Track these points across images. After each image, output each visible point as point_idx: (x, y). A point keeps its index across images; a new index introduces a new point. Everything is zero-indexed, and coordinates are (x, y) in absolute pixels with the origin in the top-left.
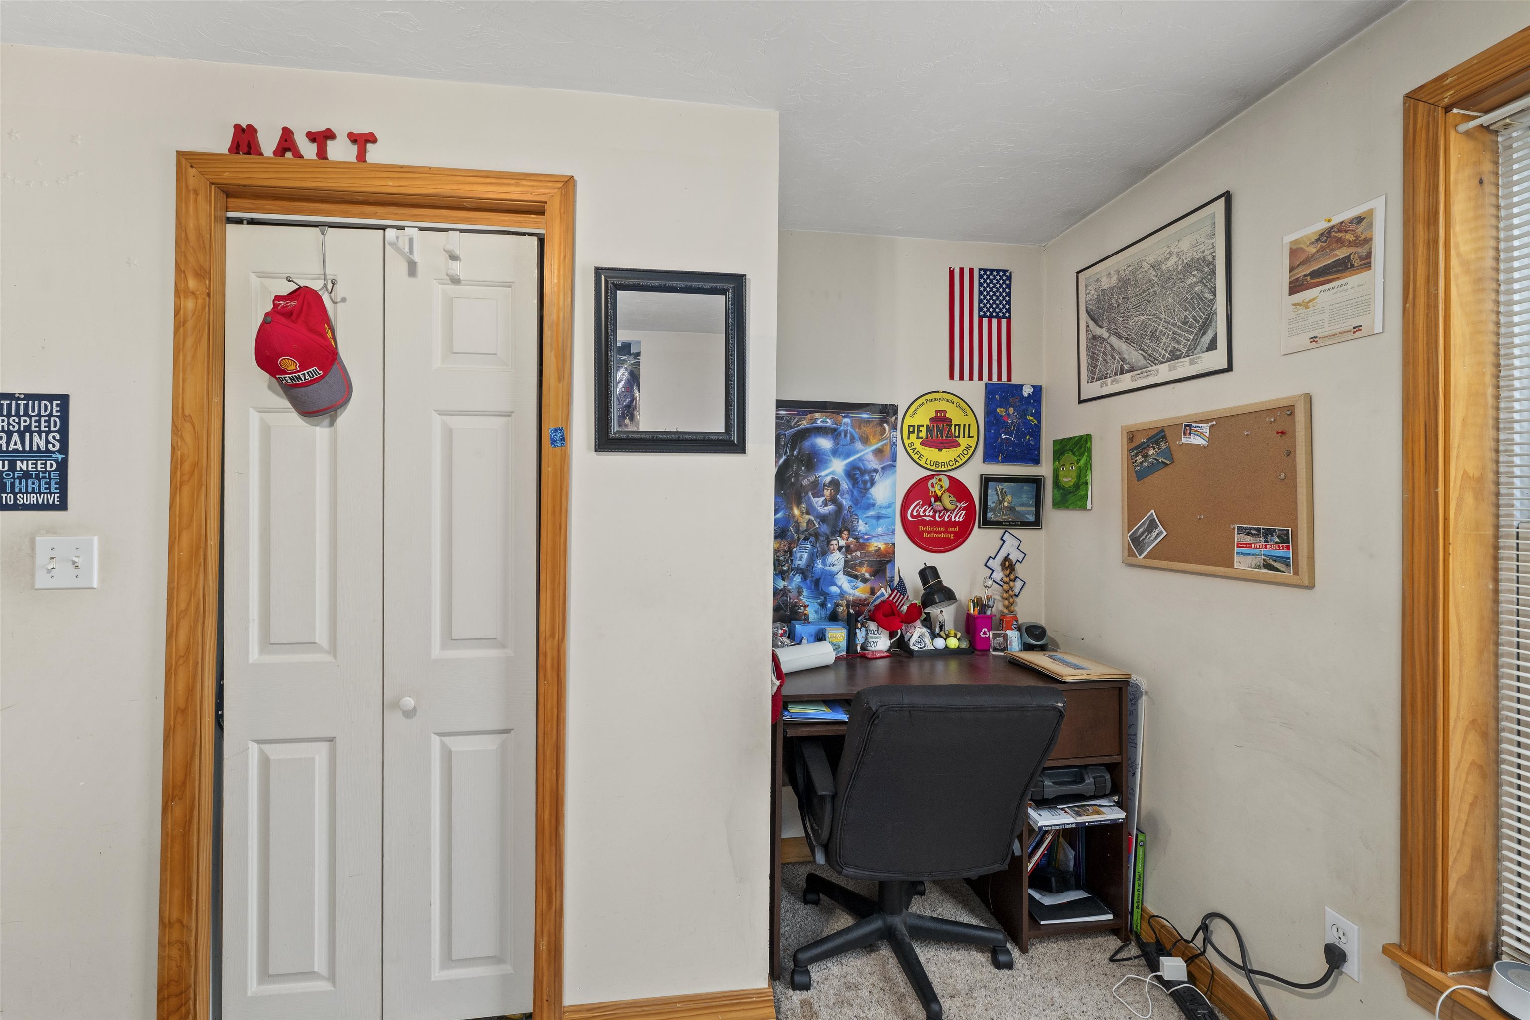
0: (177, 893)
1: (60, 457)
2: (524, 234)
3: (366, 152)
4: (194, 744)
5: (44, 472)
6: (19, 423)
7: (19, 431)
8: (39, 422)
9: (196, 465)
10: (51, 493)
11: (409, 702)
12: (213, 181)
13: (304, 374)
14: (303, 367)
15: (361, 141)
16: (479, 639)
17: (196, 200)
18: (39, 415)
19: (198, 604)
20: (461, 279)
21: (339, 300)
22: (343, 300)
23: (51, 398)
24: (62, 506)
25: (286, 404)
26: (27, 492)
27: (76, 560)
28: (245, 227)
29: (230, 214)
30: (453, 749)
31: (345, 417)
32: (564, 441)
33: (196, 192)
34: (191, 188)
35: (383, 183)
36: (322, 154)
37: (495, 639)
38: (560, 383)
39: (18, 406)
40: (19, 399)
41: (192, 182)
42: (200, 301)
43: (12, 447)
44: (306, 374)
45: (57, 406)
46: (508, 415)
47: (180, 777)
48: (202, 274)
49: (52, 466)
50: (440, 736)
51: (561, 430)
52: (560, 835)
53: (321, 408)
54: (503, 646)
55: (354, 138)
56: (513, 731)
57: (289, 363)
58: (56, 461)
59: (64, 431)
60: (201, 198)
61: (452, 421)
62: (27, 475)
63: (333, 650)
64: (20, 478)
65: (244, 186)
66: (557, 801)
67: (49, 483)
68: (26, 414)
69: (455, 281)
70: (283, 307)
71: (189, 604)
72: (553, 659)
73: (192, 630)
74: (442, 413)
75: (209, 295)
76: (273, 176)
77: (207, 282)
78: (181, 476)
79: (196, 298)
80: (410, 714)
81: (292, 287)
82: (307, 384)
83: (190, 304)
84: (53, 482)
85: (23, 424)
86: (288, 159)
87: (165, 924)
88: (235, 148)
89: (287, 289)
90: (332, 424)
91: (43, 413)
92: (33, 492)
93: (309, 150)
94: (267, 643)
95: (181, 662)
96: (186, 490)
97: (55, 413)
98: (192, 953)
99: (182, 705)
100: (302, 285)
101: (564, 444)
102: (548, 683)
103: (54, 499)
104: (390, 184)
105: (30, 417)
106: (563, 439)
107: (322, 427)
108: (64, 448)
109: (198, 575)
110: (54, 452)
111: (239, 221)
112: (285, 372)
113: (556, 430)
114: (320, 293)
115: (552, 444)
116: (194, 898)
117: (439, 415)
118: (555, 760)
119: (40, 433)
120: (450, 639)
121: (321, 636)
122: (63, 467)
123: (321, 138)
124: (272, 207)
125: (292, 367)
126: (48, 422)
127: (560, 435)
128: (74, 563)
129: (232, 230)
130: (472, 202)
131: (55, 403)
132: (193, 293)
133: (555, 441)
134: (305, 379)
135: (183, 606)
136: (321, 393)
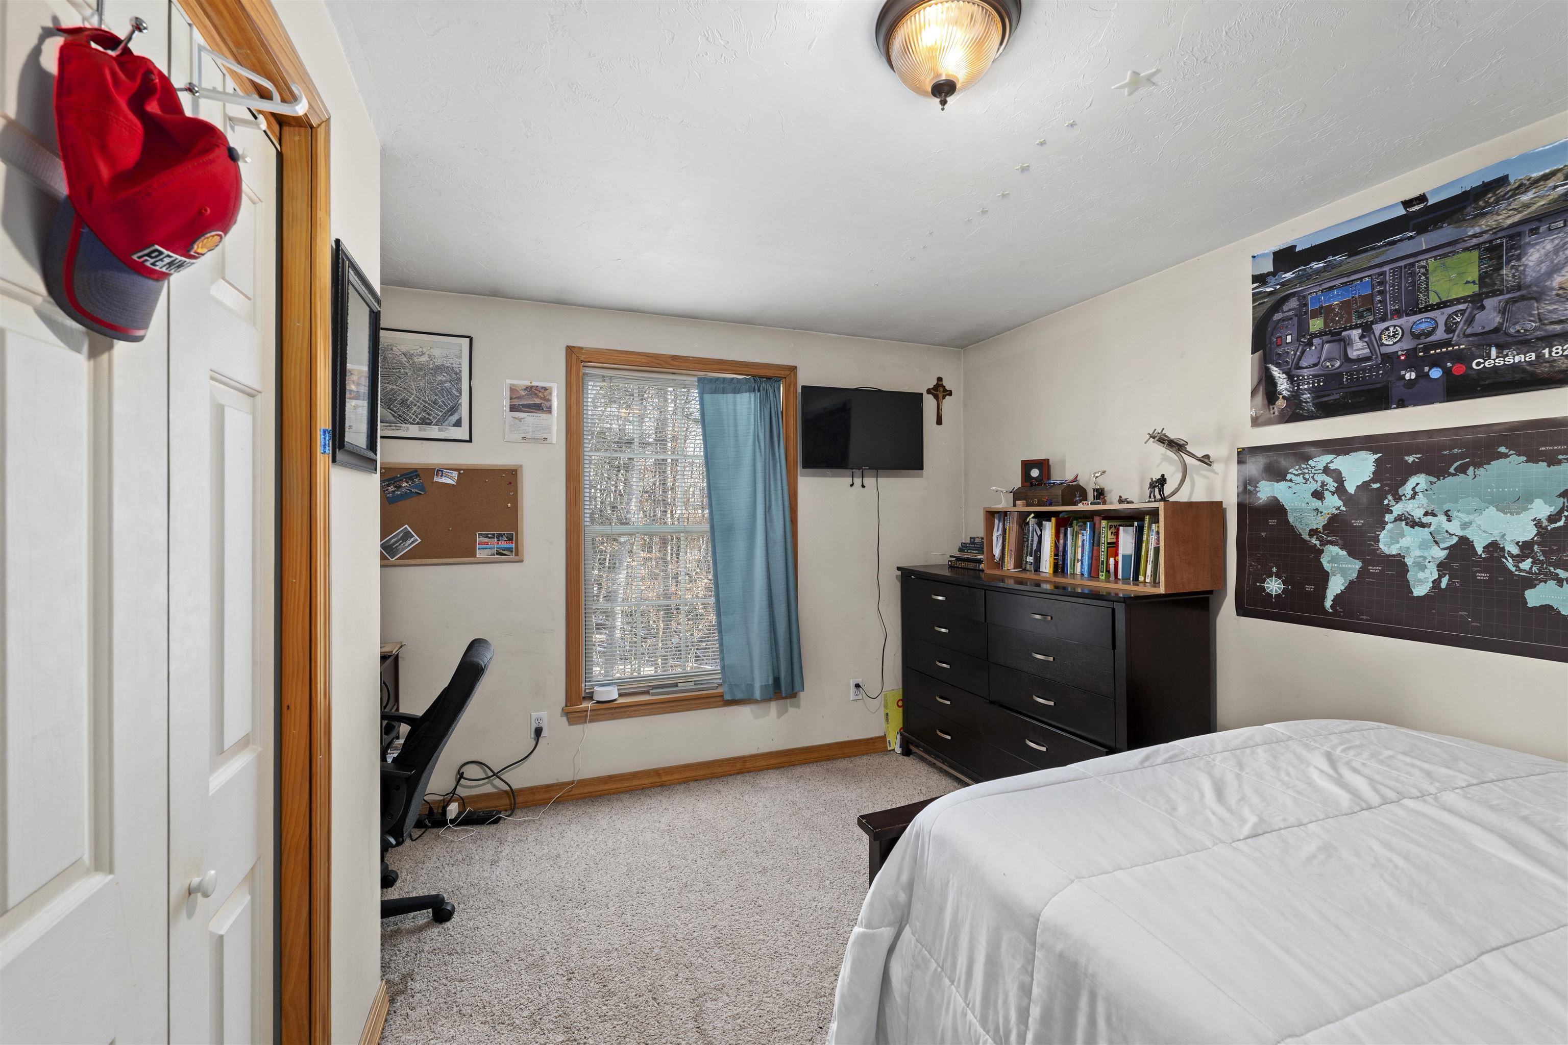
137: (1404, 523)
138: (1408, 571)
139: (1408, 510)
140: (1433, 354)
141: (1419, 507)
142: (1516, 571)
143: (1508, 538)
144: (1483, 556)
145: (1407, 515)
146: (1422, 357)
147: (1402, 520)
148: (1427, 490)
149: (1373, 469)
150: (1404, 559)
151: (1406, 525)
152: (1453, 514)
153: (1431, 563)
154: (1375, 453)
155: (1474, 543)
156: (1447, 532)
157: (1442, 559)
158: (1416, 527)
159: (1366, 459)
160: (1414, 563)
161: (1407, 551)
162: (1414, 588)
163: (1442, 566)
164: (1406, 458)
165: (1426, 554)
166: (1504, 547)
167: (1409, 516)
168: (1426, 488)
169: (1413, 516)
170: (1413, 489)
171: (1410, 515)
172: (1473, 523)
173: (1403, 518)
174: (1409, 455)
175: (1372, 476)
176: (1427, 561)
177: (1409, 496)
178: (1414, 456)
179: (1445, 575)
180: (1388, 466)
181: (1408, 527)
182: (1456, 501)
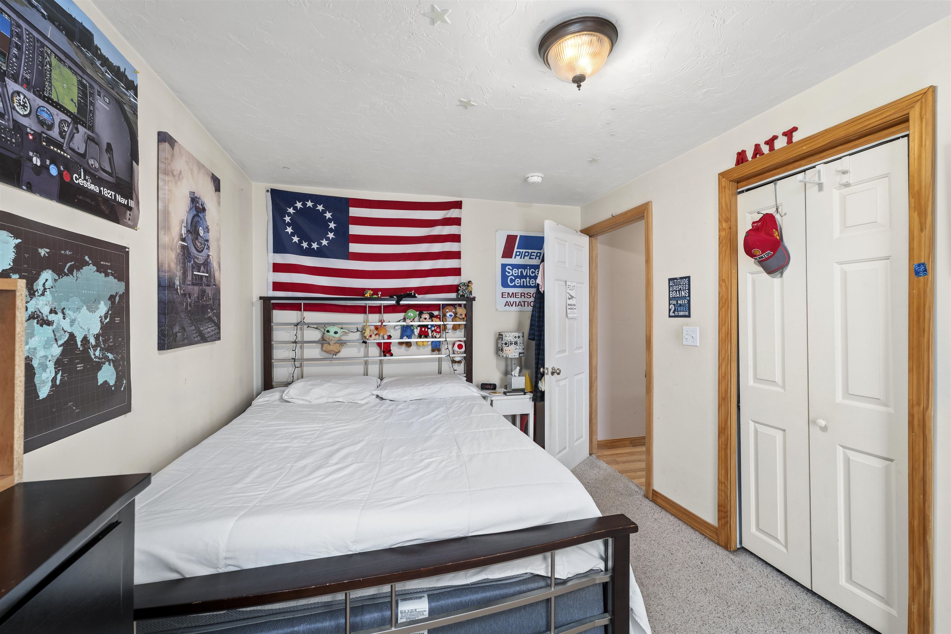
0: (723, 471)
1: (688, 298)
2: (898, 138)
3: (792, 137)
4: (728, 414)
5: (684, 304)
6: (678, 288)
7: (678, 290)
8: (683, 286)
9: (727, 299)
10: (686, 311)
11: (822, 423)
12: (730, 180)
13: (764, 255)
14: (763, 252)
15: (789, 134)
16: (867, 397)
17: (725, 190)
18: (683, 284)
19: (728, 356)
20: (851, 183)
21: (783, 214)
22: (785, 214)
23: (685, 278)
24: (689, 316)
25: (761, 269)
26: (681, 311)
27: (693, 335)
28: (745, 193)
29: (739, 190)
30: (850, 458)
31: (788, 272)
32: (926, 272)
33: (725, 188)
34: (723, 187)
35: (801, 149)
36: (772, 149)
37: (879, 399)
38: (922, 233)
39: (678, 281)
40: (678, 279)
41: (723, 184)
42: (727, 232)
43: (677, 296)
44: (765, 255)
45: (687, 280)
46: (887, 258)
47: (723, 425)
48: (728, 220)
49: (686, 302)
50: (843, 448)
51: (924, 264)
52: (927, 542)
53: (774, 269)
54: (886, 405)
55: (785, 134)
56: (894, 461)
57: (757, 251)
58: (687, 300)
59: (689, 289)
60: (726, 189)
61: (846, 267)
62: (680, 305)
63: (784, 387)
64: (679, 306)
65: (741, 177)
66: (924, 517)
67: (686, 308)
68: (680, 285)
69: (847, 185)
70: (756, 226)
71: (725, 356)
72: (919, 420)
73: (727, 366)
74: (840, 263)
75: (730, 228)
76: (751, 168)
77: (729, 223)
78: (722, 304)
79: (726, 231)
80: (824, 429)
81: (761, 215)
82: (767, 259)
83: (723, 234)
84: (687, 307)
85: (679, 288)
86: (758, 157)
87: (720, 482)
88: (738, 163)
89: (758, 217)
90: (781, 276)
91: (684, 284)
92: (682, 311)
93: (765, 149)
94: (757, 379)
95: (723, 378)
96: (724, 309)
97: (687, 283)
98: (729, 498)
99: (723, 396)
100: (765, 213)
101: (926, 274)
102: (915, 435)
103: (687, 313)
104: (804, 148)
105: (681, 285)
106: (925, 270)
107: (777, 278)
108: (689, 296)
109: (728, 345)
110: (687, 297)
111: (742, 192)
112: (756, 256)
113: (919, 265)
114: (774, 215)
115: (916, 274)
116: (729, 476)
117: (839, 264)
118: (922, 488)
119: (683, 290)
120: (847, 394)
121: (778, 378)
122: (689, 301)
123: (770, 142)
124: (754, 181)
125: (758, 253)
126: (685, 286)
127: (923, 268)
128: (692, 336)
129: (739, 197)
130: (855, 136)
131: (687, 279)
132: (725, 229)
133: (919, 273)
134: (765, 257)
135: (723, 357)
136: (772, 262)
137: (36, 321)
138: (35, 374)
139: (39, 307)
140: (51, 150)
141: (46, 305)
142: (95, 358)
143: (91, 332)
144: (81, 349)
145: (38, 313)
146: (43, 146)
147: (34, 318)
148: (52, 287)
149: (12, 256)
150: (31, 361)
151: (37, 323)
152: (67, 312)
153: (51, 362)
154: (16, 237)
155: (77, 338)
156: (63, 329)
157: (58, 356)
158: (44, 326)
159: (7, 243)
160: (39, 364)
161: (34, 352)
162: (40, 392)
163: (58, 363)
164: (40, 250)
165: (48, 353)
166: (89, 340)
167: (40, 314)
168: (52, 285)
169: (42, 314)
170: (44, 284)
171: (40, 312)
172: (76, 320)
173: (36, 316)
174: (42, 248)
175: (12, 264)
176: (48, 360)
177: (40, 292)
178: (45, 249)
179: (59, 371)
180: (27, 255)
181: (39, 326)
182: (68, 301)
